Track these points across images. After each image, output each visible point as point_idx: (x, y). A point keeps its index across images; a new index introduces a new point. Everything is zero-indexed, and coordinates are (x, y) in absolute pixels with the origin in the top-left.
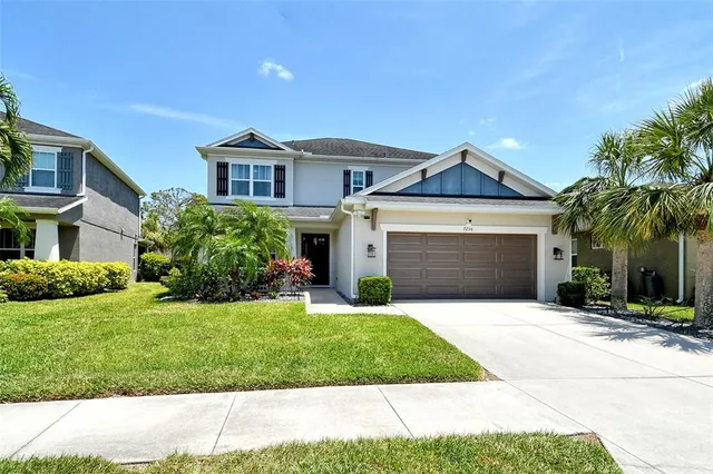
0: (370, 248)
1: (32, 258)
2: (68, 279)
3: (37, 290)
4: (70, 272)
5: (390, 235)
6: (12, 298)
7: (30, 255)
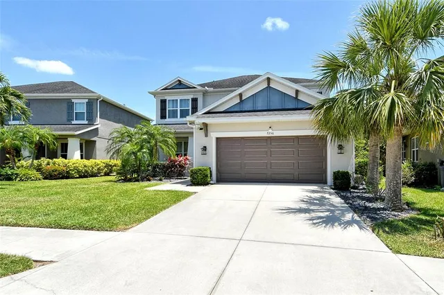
0: (205, 148)
1: (66, 159)
2: (76, 168)
3: (59, 174)
4: (77, 165)
5: (218, 139)
6: (45, 178)
7: (65, 157)
